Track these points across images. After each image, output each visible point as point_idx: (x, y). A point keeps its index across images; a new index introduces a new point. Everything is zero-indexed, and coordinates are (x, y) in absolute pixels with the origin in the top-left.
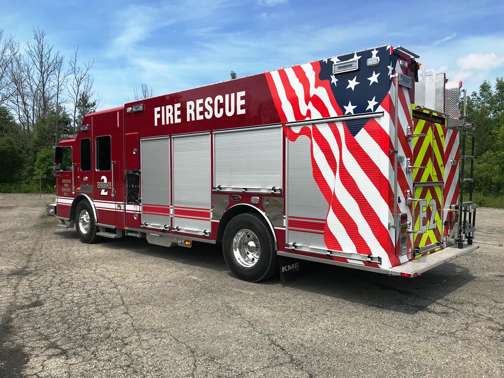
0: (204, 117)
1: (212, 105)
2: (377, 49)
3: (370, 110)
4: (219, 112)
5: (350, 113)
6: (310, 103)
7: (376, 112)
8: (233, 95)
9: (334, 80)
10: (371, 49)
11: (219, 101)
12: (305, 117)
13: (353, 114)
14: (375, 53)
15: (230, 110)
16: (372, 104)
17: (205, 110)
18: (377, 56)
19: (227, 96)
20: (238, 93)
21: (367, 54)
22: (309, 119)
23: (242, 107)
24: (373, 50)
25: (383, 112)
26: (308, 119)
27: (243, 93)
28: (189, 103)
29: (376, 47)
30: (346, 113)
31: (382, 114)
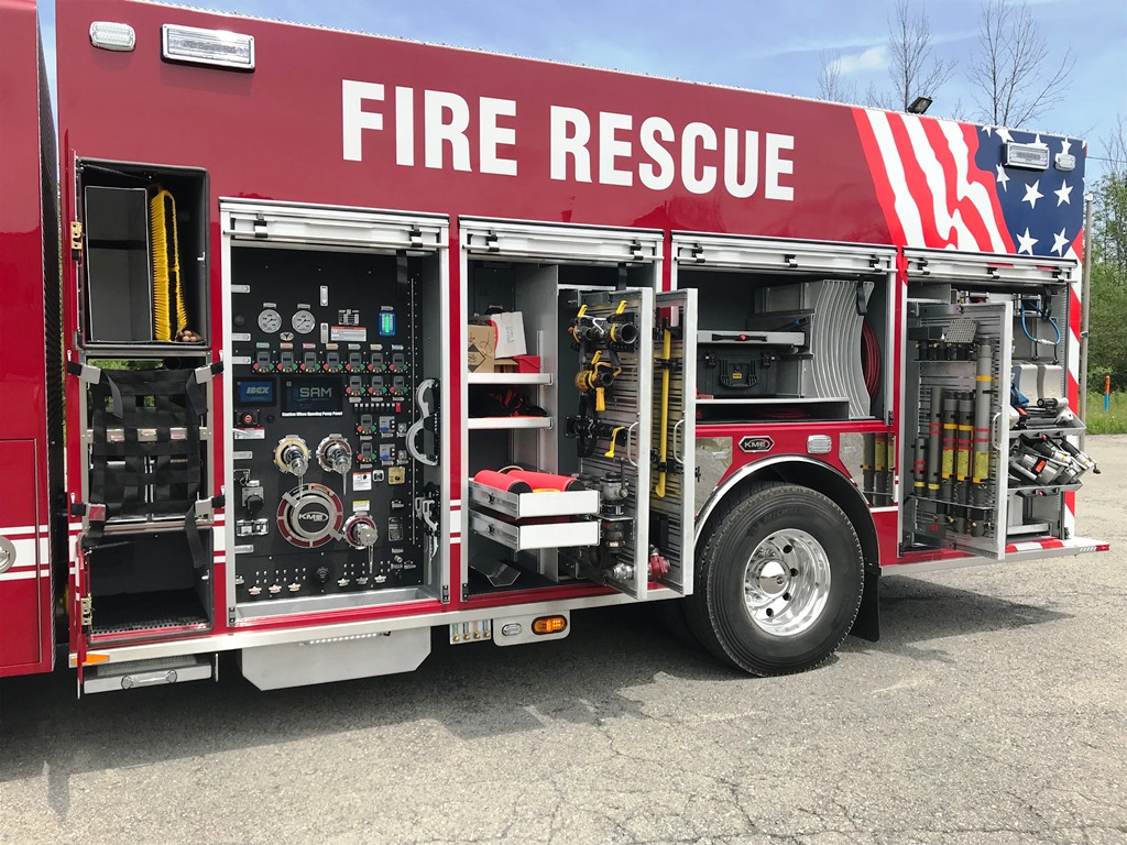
0: (636, 178)
1: (674, 149)
2: (1069, 141)
3: (1056, 253)
4: (699, 176)
5: (1026, 252)
6: (957, 213)
7: (1065, 257)
8: (752, 137)
9: (1002, 177)
10: (1062, 136)
11: (699, 140)
12: (945, 243)
13: (1031, 255)
14: (1066, 146)
15: (741, 180)
16: (1060, 241)
17: (640, 156)
18: (1070, 152)
19: (731, 135)
20: (769, 136)
21: (1054, 144)
22: (953, 249)
23: (783, 180)
24: (1064, 140)
25: (1075, 261)
26: (950, 247)
27: (788, 142)
28: (560, 115)
29: (1070, 137)
30: (1021, 250)
31: (1073, 264)
